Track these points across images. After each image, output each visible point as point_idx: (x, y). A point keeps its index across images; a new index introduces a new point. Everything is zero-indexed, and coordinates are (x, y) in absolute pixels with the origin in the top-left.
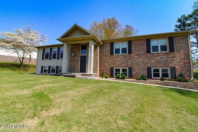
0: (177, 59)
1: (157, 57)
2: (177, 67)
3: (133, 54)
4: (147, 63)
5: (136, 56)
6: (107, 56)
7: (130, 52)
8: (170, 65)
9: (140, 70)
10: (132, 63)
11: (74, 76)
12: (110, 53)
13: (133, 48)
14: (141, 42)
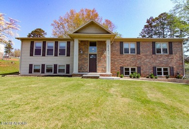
0: (175, 60)
1: (160, 58)
2: (174, 67)
3: (141, 54)
4: (153, 63)
5: (143, 57)
6: (117, 55)
7: (139, 53)
8: (170, 65)
9: (147, 69)
10: (140, 63)
11: (97, 78)
12: (119, 52)
13: (141, 50)
14: (148, 44)
